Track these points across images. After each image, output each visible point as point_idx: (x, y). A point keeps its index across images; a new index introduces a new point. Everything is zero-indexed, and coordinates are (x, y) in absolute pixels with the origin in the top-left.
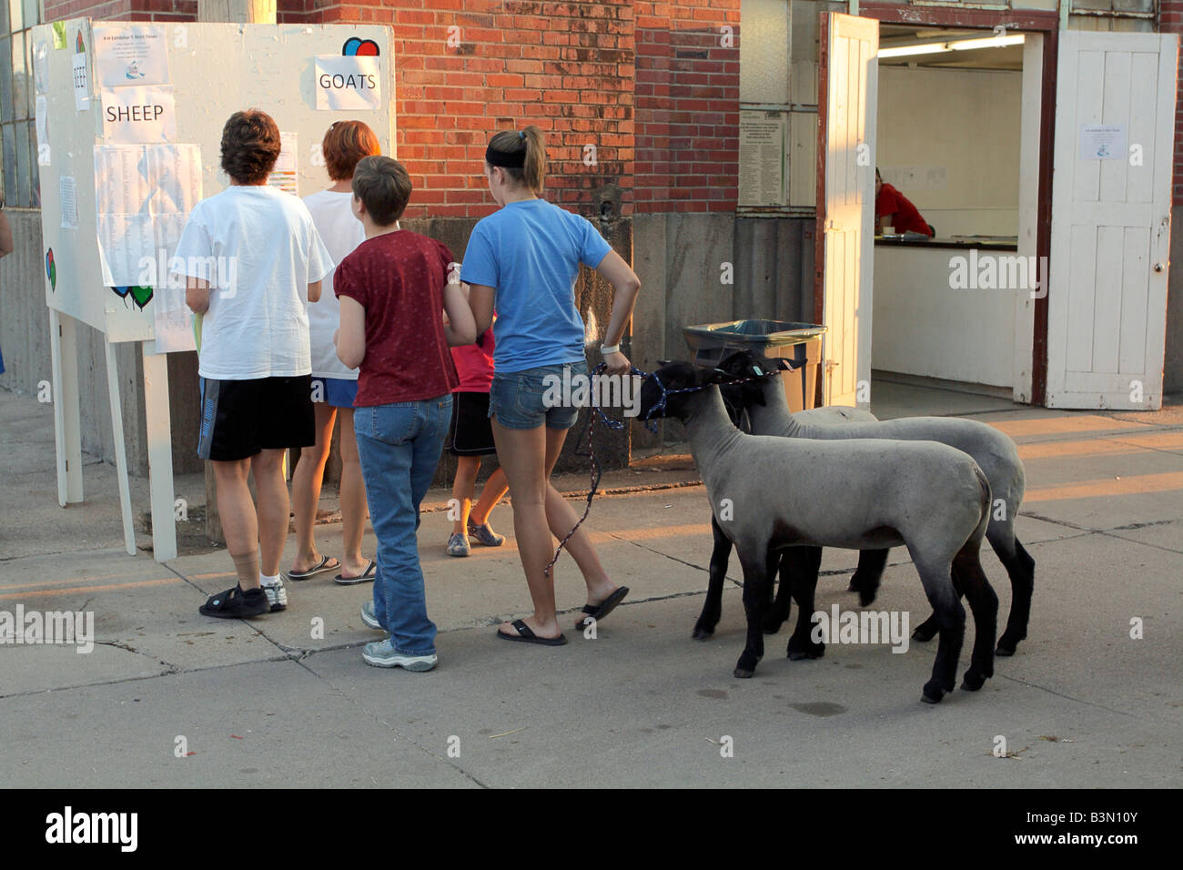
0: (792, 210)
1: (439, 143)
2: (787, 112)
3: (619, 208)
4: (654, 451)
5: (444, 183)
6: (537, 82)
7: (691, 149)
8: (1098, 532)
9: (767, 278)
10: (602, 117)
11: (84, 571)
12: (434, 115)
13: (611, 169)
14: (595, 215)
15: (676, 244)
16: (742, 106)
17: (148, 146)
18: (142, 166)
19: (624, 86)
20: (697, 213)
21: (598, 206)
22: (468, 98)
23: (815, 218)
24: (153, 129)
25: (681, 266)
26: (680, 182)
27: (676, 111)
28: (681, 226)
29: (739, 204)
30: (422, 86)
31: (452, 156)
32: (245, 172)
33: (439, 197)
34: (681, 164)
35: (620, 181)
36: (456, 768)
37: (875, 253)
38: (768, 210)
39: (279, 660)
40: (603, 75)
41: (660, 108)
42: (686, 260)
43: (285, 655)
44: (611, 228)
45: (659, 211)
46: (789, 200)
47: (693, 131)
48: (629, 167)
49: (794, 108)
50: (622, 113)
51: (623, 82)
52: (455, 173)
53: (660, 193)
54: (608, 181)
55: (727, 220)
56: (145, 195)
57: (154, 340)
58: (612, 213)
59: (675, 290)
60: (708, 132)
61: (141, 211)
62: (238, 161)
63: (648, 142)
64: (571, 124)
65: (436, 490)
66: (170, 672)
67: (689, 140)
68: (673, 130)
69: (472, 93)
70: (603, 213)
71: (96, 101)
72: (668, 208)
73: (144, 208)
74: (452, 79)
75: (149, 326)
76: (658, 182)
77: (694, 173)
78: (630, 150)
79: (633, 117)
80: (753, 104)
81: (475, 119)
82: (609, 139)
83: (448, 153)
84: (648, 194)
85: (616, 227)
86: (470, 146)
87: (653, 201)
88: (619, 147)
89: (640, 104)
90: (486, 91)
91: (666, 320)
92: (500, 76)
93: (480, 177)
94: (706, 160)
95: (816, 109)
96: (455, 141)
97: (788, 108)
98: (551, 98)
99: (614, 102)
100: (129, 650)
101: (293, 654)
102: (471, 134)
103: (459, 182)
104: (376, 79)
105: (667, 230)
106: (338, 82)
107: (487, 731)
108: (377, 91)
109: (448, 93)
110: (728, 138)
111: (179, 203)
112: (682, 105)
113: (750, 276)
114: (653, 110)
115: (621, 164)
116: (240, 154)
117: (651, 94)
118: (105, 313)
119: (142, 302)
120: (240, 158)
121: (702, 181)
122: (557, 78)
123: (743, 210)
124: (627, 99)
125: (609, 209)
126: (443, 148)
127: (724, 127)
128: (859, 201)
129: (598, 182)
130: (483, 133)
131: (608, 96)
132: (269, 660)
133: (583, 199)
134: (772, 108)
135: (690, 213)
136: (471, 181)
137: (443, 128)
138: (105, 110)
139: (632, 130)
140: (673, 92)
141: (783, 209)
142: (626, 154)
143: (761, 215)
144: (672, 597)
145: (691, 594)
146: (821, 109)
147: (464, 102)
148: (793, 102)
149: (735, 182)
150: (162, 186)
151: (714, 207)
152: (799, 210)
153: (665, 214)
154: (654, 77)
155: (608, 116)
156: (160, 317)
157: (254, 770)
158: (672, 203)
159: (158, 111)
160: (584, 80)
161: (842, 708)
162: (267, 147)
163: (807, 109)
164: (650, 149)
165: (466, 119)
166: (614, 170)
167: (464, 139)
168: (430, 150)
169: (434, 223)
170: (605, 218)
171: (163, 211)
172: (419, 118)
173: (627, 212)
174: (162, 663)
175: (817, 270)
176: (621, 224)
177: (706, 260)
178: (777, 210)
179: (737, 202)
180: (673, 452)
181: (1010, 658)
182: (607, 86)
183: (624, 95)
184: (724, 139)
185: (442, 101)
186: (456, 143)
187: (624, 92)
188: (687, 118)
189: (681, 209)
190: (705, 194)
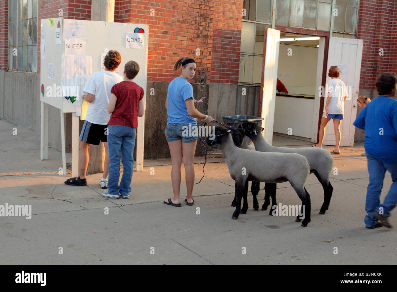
0: (253, 84)
1: (156, 59)
2: (253, 56)
3: (206, 81)
4: (211, 152)
5: (157, 71)
6: (185, 43)
7: (226, 65)
8: (342, 180)
9: (245, 103)
10: (202, 54)
11: (52, 179)
12: (155, 51)
13: (204, 69)
14: (199, 82)
15: (220, 92)
16: (241, 53)
17: (77, 56)
18: (75, 62)
19: (209, 46)
20: (226, 84)
21: (200, 80)
22: (165, 47)
23: (260, 87)
24: (79, 51)
25: (221, 98)
26: (222, 74)
27: (222, 54)
28: (222, 87)
29: (239, 82)
30: (152, 42)
31: (160, 63)
32: (110, 66)
33: (155, 75)
34: (223, 69)
35: (207, 73)
36: (173, 240)
37: (276, 98)
38: (246, 84)
39: (114, 207)
40: (203, 42)
41: (218, 53)
42: (223, 97)
43: (116, 205)
44: (203, 87)
45: (216, 82)
46: (252, 81)
47: (227, 60)
48: (209, 69)
49: (255, 55)
50: (208, 54)
51: (209, 44)
52: (160, 68)
53: (217, 77)
54: (203, 73)
55: (235, 86)
56: (76, 70)
57: (75, 113)
58: (204, 82)
59: (219, 105)
60: (231, 60)
61: (74, 75)
62: (108, 63)
63: (214, 62)
64: (194, 56)
65: (150, 160)
66: (83, 209)
67: (225, 62)
68: (222, 59)
69: (166, 45)
70: (201, 82)
71: (63, 42)
72: (219, 81)
73: (75, 74)
74: (162, 41)
75: (75, 108)
76: (216, 74)
77: (227, 72)
78: (210, 64)
79: (211, 55)
80: (244, 53)
81: (167, 53)
82: (204, 61)
83: (159, 62)
84: (214, 77)
85: (205, 86)
86: (165, 61)
87: (215, 79)
88: (207, 63)
89: (213, 51)
90: (170, 45)
91: (217, 114)
92: (175, 41)
93: (167, 70)
94: (230, 68)
95: (262, 55)
96: (161, 59)
97: (253, 54)
98: (189, 48)
99: (206, 50)
100: (70, 202)
101: (118, 205)
102: (165, 57)
103: (161, 71)
104: (143, 40)
105: (218, 88)
106: (132, 40)
107: (179, 230)
108: (143, 43)
109: (160, 45)
110: (237, 62)
111: (85, 73)
112: (224, 52)
113: (240, 103)
114: (216, 53)
115: (207, 69)
116: (109, 61)
117: (216, 48)
118: (62, 104)
119: (73, 101)
120: (109, 62)
121: (228, 74)
122: (190, 42)
123: (239, 83)
124: (210, 50)
125: (203, 81)
126: (158, 61)
127: (236, 59)
128: (273, 82)
129: (200, 73)
130: (169, 57)
131: (205, 48)
132: (112, 207)
133: (196, 78)
134: (249, 54)
135: (225, 83)
136: (165, 71)
137: (158, 55)
138: (66, 45)
139: (211, 58)
140: (222, 48)
141: (250, 84)
142: (209, 65)
143: (244, 85)
144: (224, 194)
145: (230, 193)
146: (264, 55)
147: (164, 48)
148: (255, 53)
149: (238, 75)
150: (81, 67)
151: (232, 82)
152: (255, 84)
153: (218, 83)
154: (217, 43)
155: (204, 54)
156: (78, 106)
157: (114, 238)
158: (220, 80)
159: (81, 46)
160: (198, 43)
161: (279, 227)
162: (117, 61)
163: (259, 55)
164: (215, 64)
165: (164, 53)
166: (205, 70)
167: (163, 58)
168: (154, 61)
169: (154, 82)
170: (202, 83)
171: (80, 75)
172: (151, 52)
173: (208, 82)
174: (81, 207)
175: (260, 102)
176: (206, 86)
177: (228, 97)
178: (249, 84)
179: (238, 81)
180: (217, 152)
181: (324, 215)
182: (205, 46)
183: (209, 48)
184: (235, 62)
185: (158, 47)
186: (161, 60)
187: (209, 47)
188: (225, 56)
189: (222, 82)
190: (229, 78)
